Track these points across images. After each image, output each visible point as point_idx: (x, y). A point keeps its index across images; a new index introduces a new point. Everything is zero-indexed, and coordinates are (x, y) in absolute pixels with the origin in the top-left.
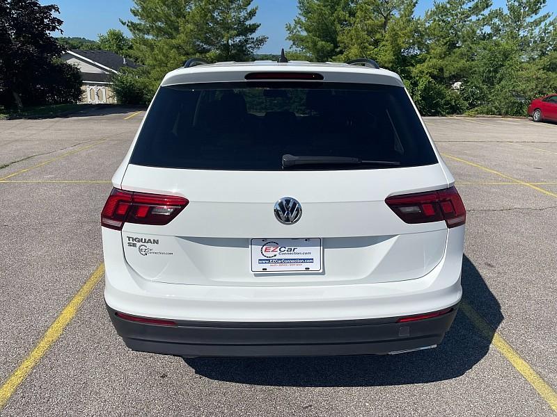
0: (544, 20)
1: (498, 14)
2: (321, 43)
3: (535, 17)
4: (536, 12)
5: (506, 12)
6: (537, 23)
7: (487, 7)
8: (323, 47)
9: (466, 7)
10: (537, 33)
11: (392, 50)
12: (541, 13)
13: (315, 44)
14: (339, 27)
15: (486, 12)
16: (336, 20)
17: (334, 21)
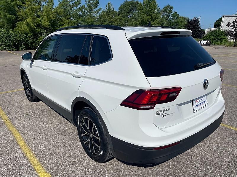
0: (100, 11)
1: (83, 7)
2: (9, 16)
3: (97, 9)
4: (96, 7)
5: (86, 6)
6: (98, 11)
7: (80, 4)
8: (10, 18)
9: (71, 3)
10: (99, 15)
11: (48, 20)
12: (98, 8)
13: (5, 16)
14: (17, 9)
15: (79, 6)
16: (15, 5)
17: (14, 5)
